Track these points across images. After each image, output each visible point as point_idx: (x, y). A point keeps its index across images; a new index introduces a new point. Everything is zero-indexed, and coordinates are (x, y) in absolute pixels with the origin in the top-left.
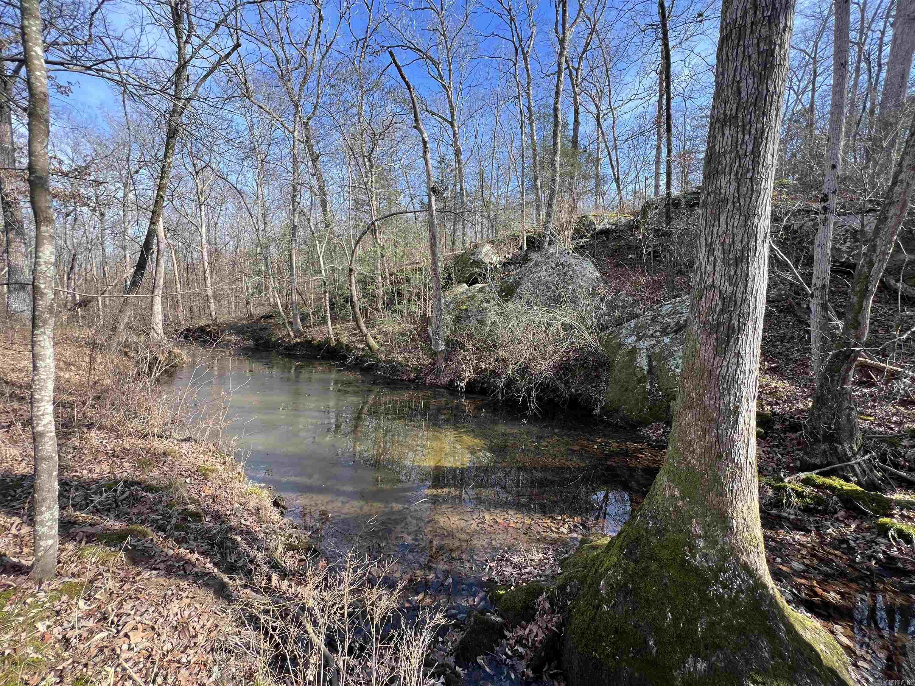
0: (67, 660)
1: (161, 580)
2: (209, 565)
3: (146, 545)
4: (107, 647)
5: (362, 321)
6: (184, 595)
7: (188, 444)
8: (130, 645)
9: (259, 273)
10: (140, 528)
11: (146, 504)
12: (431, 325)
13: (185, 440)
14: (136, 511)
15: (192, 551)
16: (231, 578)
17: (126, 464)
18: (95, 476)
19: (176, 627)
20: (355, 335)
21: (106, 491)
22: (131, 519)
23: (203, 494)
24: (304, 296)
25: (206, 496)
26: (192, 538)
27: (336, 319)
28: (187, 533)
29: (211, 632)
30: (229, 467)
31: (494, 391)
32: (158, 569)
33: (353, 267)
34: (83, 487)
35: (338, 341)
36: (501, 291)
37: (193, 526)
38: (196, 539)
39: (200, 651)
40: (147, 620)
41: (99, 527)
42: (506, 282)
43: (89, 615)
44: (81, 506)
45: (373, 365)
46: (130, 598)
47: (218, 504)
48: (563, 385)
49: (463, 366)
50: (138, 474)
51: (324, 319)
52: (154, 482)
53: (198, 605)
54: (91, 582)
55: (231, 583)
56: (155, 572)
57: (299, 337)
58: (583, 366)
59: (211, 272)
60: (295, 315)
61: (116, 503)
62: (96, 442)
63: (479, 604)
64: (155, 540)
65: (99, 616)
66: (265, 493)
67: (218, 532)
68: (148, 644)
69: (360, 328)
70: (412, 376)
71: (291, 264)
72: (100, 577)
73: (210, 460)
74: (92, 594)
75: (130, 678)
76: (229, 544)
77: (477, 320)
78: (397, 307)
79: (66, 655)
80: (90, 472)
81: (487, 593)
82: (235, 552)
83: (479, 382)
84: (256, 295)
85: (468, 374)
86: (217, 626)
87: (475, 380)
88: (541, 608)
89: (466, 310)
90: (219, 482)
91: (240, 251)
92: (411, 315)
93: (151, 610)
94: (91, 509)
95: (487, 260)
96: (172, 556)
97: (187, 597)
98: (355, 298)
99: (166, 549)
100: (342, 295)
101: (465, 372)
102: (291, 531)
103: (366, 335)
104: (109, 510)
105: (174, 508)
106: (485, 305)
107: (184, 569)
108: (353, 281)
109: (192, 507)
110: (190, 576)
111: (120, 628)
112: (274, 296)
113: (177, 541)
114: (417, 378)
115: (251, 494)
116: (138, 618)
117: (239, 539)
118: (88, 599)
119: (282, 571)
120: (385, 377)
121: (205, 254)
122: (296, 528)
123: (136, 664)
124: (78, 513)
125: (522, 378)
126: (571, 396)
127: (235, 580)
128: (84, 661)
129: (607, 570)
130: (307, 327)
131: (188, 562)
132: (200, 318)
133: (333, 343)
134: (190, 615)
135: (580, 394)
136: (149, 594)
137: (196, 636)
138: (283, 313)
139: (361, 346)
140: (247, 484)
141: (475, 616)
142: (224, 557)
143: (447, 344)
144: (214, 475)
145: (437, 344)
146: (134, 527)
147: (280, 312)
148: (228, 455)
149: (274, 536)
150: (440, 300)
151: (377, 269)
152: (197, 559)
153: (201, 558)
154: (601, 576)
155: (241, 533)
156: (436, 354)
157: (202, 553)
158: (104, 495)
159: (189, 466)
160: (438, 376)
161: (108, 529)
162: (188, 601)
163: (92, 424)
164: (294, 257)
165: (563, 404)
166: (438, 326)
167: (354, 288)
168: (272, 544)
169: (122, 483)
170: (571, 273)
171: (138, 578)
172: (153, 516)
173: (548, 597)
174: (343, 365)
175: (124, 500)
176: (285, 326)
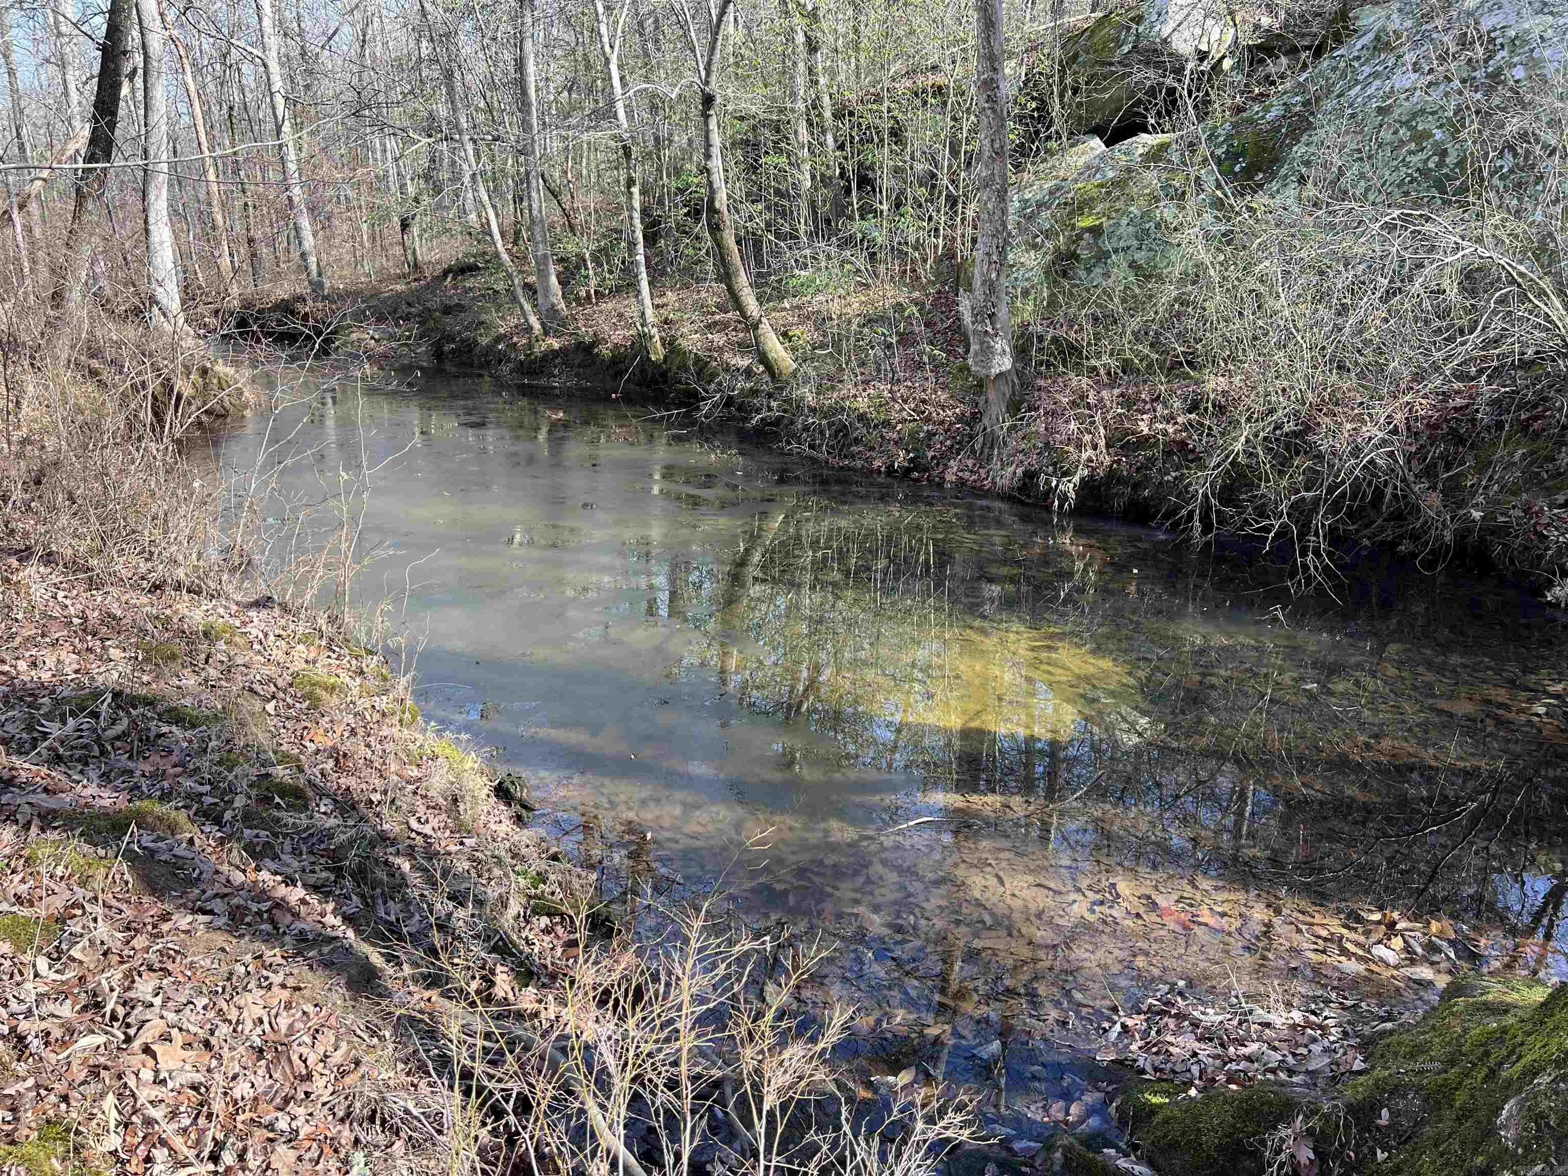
0: (24, 1080)
1: (220, 939)
2: (330, 920)
3: (176, 851)
4: (106, 1068)
5: (742, 280)
6: (276, 979)
7: (264, 613)
8: (157, 1072)
9: (430, 128)
10: (160, 809)
11: (171, 752)
12: (970, 289)
13: (257, 604)
14: (148, 768)
15: (289, 881)
16: (390, 958)
17: (115, 653)
18: (46, 676)
19: (261, 1051)
20: (722, 326)
21: (73, 714)
22: (137, 787)
23: (312, 747)
24: (566, 198)
25: (318, 752)
26: (288, 847)
27: (663, 273)
28: (276, 835)
29: (344, 1074)
30: (373, 683)
31: (1176, 509)
32: (211, 912)
33: (714, 86)
34: (21, 699)
35: (670, 344)
36: (1233, 156)
37: (288, 818)
38: (296, 852)
39: (321, 1113)
40: (192, 1021)
41: (67, 798)
42: (1250, 121)
43: (61, 993)
44: (21, 744)
45: (779, 420)
46: (151, 969)
47: (351, 773)
48: (1435, 499)
49: (1073, 426)
50: (145, 678)
51: (628, 269)
52: (187, 701)
53: (309, 1008)
54: (61, 920)
55: (390, 970)
56: (202, 918)
57: (557, 334)
58: (1525, 426)
59: (297, 127)
60: (542, 262)
61: (101, 746)
62: (39, 593)
63: (1081, 1121)
64: (197, 842)
65: (83, 999)
66: (471, 762)
67: (351, 842)
68: (198, 1078)
69: (739, 306)
70: (901, 458)
71: (524, 93)
72: (79, 912)
73: (323, 660)
74: (64, 947)
75: (163, 1143)
76: (381, 874)
77: (1133, 265)
78: (857, 227)
79: (21, 1068)
80: (34, 665)
81: (1110, 1097)
82: (398, 897)
83: (1121, 481)
84: (426, 200)
85: (1088, 453)
86: (357, 1063)
87: (1111, 473)
88: (1283, 1157)
89: (1096, 231)
90: (350, 719)
91: (373, 55)
92: (902, 255)
93: (201, 1002)
94: (45, 753)
95: (1183, 45)
96: (241, 887)
97: (283, 986)
98: (722, 200)
99: (225, 868)
100: (681, 191)
101: (1079, 446)
102: (543, 866)
103: (756, 326)
104: (85, 761)
105: (238, 770)
106: (1167, 212)
107: (272, 921)
108: (716, 139)
109: (281, 772)
110: (287, 939)
111: (132, 1032)
112: (478, 201)
113: (250, 848)
114: (916, 464)
115: (434, 758)
116: (171, 1017)
117: (406, 866)
118: (57, 957)
119: (521, 964)
120: (814, 460)
121: (274, 67)
122: (555, 858)
123: (174, 1115)
124: (16, 761)
125: (1282, 465)
126: (1461, 536)
127: (399, 964)
128: (60, 1087)
129: (1534, 1072)
130: (578, 299)
131: (280, 905)
132: (277, 276)
133: (658, 353)
134: (291, 1026)
135: (1503, 531)
136: (191, 966)
137: (309, 1077)
138: (505, 257)
139: (743, 362)
140: (424, 731)
141: (1068, 1150)
142: (368, 904)
143: (1021, 352)
144: (335, 700)
145: (987, 351)
146: (145, 805)
147: (497, 255)
148: (370, 652)
149: (497, 872)
150: (1002, 195)
151: (793, 94)
152: (303, 901)
153: (313, 900)
154: (1509, 1088)
155: (410, 852)
156: (980, 385)
157: (315, 888)
158: (71, 721)
159: (270, 671)
160: (983, 460)
161: (87, 805)
162: (285, 994)
163: (28, 548)
164: (531, 68)
165: (1430, 564)
166: (991, 287)
167: (716, 163)
168: (492, 893)
169: (109, 697)
170: (1519, 73)
171: (165, 927)
172: (188, 783)
173: (1310, 1132)
174: (688, 421)
175: (118, 738)
176: (514, 299)
